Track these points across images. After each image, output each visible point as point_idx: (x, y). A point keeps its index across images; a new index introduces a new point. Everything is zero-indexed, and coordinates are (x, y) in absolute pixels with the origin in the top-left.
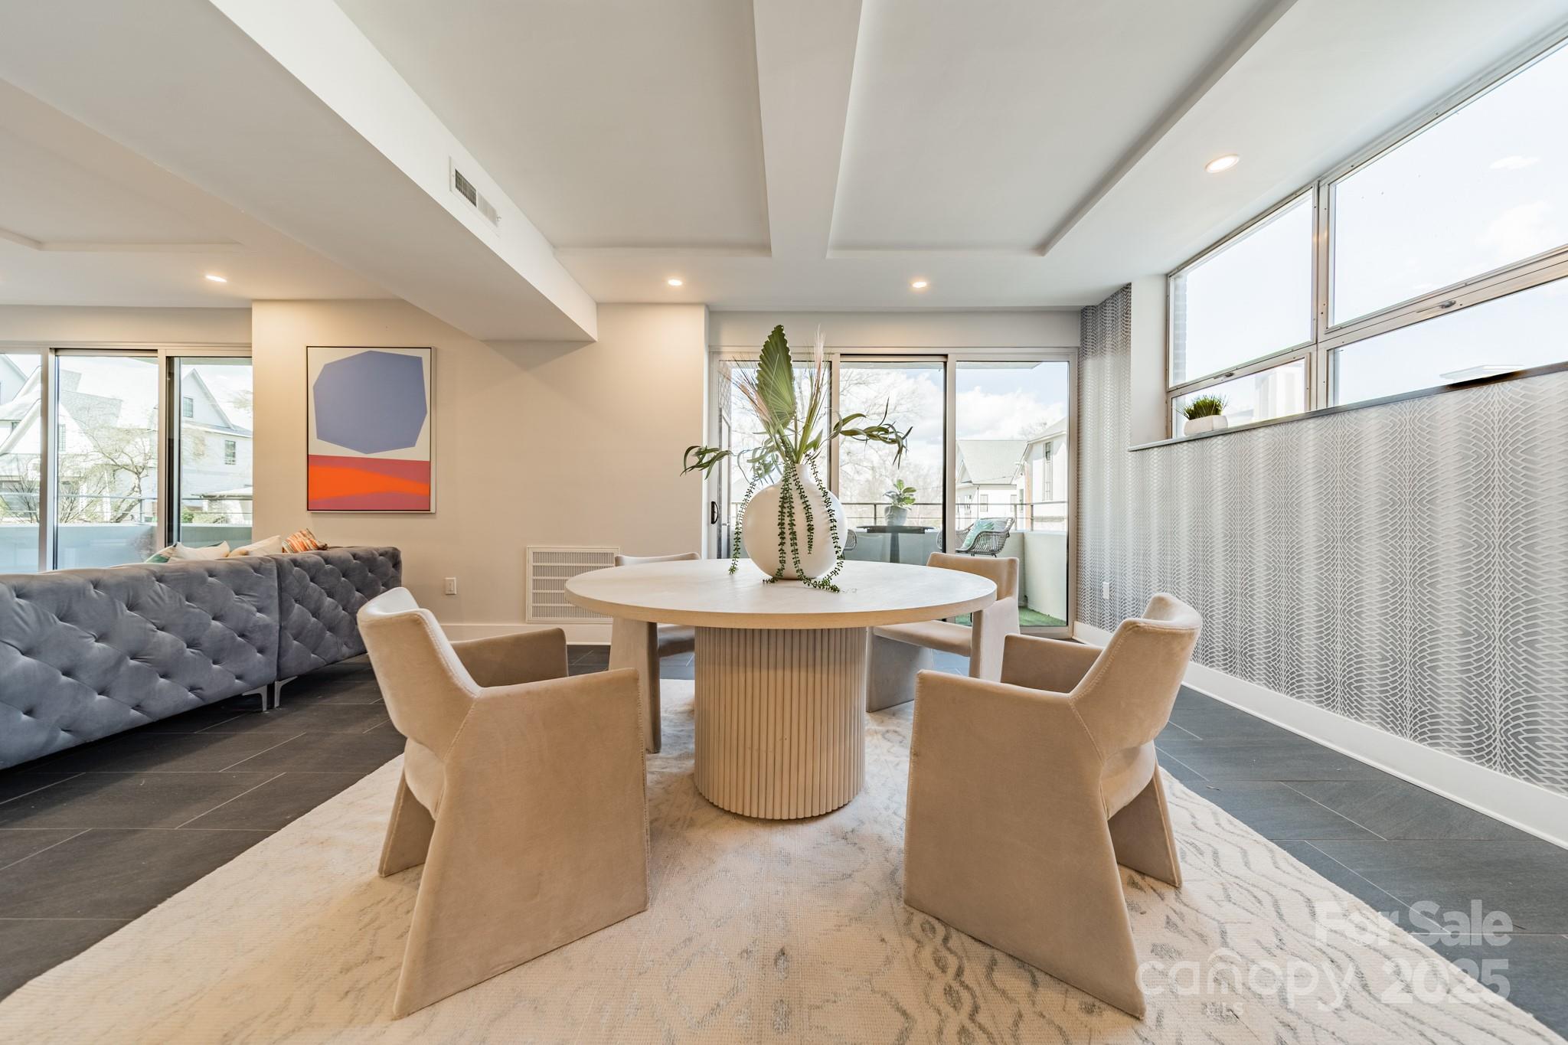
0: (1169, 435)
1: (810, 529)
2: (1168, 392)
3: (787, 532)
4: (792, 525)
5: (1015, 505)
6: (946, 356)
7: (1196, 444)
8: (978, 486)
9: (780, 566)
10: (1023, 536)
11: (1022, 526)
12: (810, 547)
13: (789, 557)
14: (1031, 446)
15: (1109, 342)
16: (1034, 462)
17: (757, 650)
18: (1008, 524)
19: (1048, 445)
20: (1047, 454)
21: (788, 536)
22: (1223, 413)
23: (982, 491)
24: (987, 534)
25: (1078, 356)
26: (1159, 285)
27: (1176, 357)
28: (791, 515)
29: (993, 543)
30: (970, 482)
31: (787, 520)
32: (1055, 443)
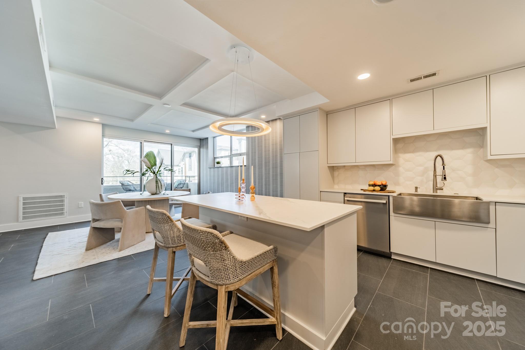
0: (214, 166)
1: (161, 186)
2: (214, 158)
3: (157, 186)
4: (158, 185)
5: (186, 176)
6: (172, 144)
7: (218, 168)
9: (156, 192)
10: (187, 183)
11: (187, 182)
12: (161, 189)
13: (158, 190)
15: (205, 147)
16: (186, 159)
17: (154, 205)
18: (185, 181)
19: (190, 154)
20: (190, 157)
21: (157, 187)
22: (221, 164)
24: (180, 184)
25: (200, 147)
26: (213, 139)
27: (215, 152)
28: (158, 184)
29: (181, 186)
31: (157, 185)
32: (192, 154)
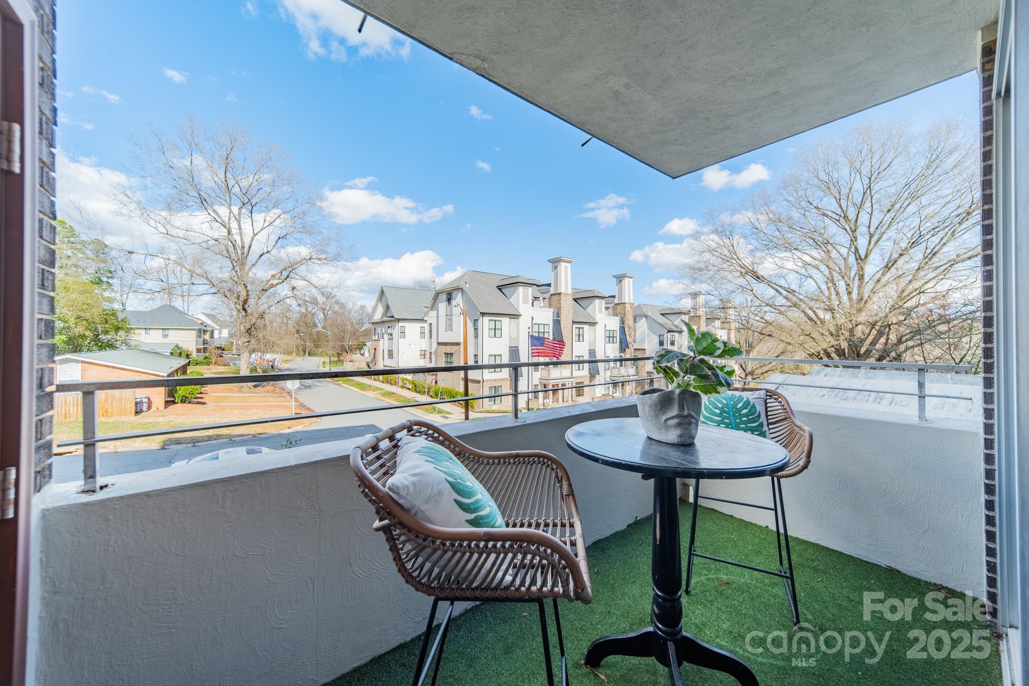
8: (399, 320)
14: (437, 294)
16: (440, 304)
19: (449, 294)
20: (449, 300)
23: (401, 324)
30: (393, 317)
